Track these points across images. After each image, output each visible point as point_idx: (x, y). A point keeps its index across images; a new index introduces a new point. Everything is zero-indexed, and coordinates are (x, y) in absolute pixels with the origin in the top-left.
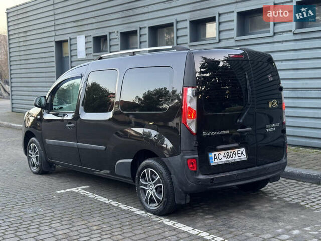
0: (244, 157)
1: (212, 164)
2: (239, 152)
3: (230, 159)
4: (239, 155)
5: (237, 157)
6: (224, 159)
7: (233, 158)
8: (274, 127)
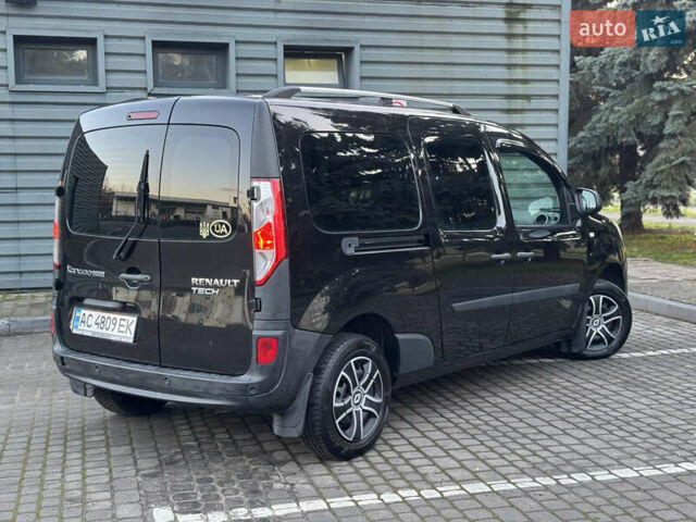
0: (128, 337)
1: (74, 332)
2: (123, 323)
3: (105, 331)
5: (115, 332)
6: (94, 328)
7: (109, 333)
8: (216, 287)
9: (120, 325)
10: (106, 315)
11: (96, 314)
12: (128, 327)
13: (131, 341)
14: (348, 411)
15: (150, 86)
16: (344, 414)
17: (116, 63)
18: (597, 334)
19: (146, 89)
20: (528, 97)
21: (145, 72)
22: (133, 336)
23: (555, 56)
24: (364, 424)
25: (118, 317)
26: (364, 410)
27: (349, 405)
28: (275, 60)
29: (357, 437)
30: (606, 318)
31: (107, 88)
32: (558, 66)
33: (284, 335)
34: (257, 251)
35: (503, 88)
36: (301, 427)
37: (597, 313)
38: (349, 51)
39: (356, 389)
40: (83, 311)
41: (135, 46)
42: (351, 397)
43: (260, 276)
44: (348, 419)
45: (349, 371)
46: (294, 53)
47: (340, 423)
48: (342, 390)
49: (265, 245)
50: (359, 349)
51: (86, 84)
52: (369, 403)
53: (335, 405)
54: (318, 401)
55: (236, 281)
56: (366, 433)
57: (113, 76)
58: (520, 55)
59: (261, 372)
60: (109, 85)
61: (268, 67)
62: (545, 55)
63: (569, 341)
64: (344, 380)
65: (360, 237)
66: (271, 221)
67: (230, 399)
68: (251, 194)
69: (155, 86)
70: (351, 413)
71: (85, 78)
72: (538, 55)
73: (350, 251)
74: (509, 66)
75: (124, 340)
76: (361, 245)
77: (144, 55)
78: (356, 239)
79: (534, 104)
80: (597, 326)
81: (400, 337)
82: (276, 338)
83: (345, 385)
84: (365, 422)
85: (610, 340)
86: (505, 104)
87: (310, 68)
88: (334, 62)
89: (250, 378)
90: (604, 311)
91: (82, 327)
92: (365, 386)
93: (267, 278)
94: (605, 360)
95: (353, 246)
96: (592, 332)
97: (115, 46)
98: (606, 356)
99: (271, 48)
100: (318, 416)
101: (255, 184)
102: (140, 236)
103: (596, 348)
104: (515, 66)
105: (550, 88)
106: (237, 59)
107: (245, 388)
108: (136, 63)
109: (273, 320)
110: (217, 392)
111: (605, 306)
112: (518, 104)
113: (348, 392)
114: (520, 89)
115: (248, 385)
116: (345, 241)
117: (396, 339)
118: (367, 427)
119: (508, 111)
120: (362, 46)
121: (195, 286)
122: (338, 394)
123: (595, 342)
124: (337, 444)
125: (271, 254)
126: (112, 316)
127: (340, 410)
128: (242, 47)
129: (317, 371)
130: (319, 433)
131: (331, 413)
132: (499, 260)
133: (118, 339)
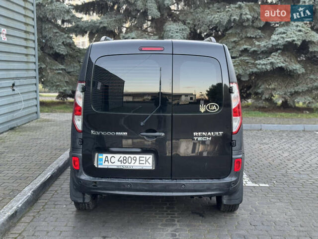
1: (100, 166)
3: (127, 164)
4: (141, 162)
6: (119, 164)
7: (132, 164)
8: (209, 137)
9: (140, 160)
10: (127, 156)
12: (146, 161)
13: (151, 168)
22: (151, 165)
25: (138, 156)
34: (233, 117)
43: (234, 130)
55: (221, 133)
59: (235, 175)
75: (145, 168)
93: (238, 130)
101: (231, 85)
109: (240, 150)
121: (196, 136)
133: (140, 168)
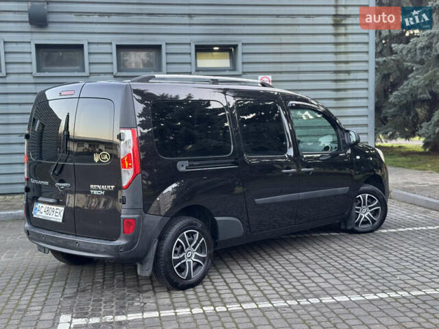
0: (59, 219)
1: (34, 216)
2: (58, 211)
3: (48, 215)
4: (57, 214)
5: (54, 216)
6: (44, 214)
7: (50, 216)
8: (102, 190)
9: (56, 212)
10: (50, 206)
11: (45, 206)
12: (60, 213)
13: (61, 221)
14: (182, 262)
15: (115, 71)
16: (180, 263)
17: (95, 58)
18: (365, 218)
19: (113, 73)
20: (348, 72)
21: (112, 63)
22: (61, 218)
23: (366, 46)
24: (194, 270)
25: (55, 207)
26: (193, 261)
27: (183, 258)
28: (190, 54)
29: (189, 277)
30: (370, 208)
31: (90, 73)
32: (367, 52)
33: (139, 218)
34: (123, 169)
35: (333, 67)
36: (150, 270)
37: (364, 205)
38: (235, 47)
39: (188, 249)
40: (39, 204)
41: (106, 48)
42: (184, 254)
43: (125, 184)
44: (183, 267)
45: (183, 238)
46: (202, 49)
47: (177, 268)
48: (178, 249)
49: (129, 166)
50: (190, 226)
51: (78, 71)
52: (196, 257)
53: (173, 258)
54: (162, 256)
55: (113, 187)
56: (195, 276)
57: (92, 66)
58: (343, 46)
59: (126, 238)
60: (91, 72)
61: (186, 58)
62: (359, 46)
63: (345, 222)
64: (179, 244)
65: (189, 161)
66: (131, 152)
67: (110, 254)
68: (119, 137)
69: (118, 71)
70: (185, 263)
71: (78, 68)
72: (355, 46)
73: (183, 169)
74: (336, 53)
75: (58, 221)
76: (190, 165)
77: (111, 53)
78: (187, 162)
79: (352, 76)
80: (365, 213)
81: (217, 219)
82: (134, 219)
83: (180, 247)
84: (194, 269)
85: (374, 221)
86: (333, 77)
87: (213, 57)
88: (228, 54)
89: (121, 242)
90: (369, 204)
91: (38, 213)
92: (194, 247)
93: (129, 184)
94: (370, 234)
95: (185, 166)
96: (361, 216)
97: (94, 48)
98: (371, 231)
99: (188, 47)
100: (162, 264)
101: (122, 131)
102: (66, 161)
103: (364, 226)
104: (340, 53)
105: (362, 66)
106: (167, 54)
107: (117, 247)
108: (107, 58)
109: (133, 209)
110: (103, 250)
111: (370, 201)
112: (342, 76)
113: (182, 251)
114: (343, 67)
115: (118, 246)
116: (179, 164)
117: (215, 220)
118: (196, 271)
119: (336, 81)
120: (243, 44)
121: (92, 189)
122: (176, 252)
123: (364, 223)
124: (175, 281)
125: (131, 171)
126: (53, 207)
127: (177, 261)
128: (170, 47)
129: (161, 238)
130: (163, 274)
131: (171, 263)
132: (288, 173)
133: (54, 220)
